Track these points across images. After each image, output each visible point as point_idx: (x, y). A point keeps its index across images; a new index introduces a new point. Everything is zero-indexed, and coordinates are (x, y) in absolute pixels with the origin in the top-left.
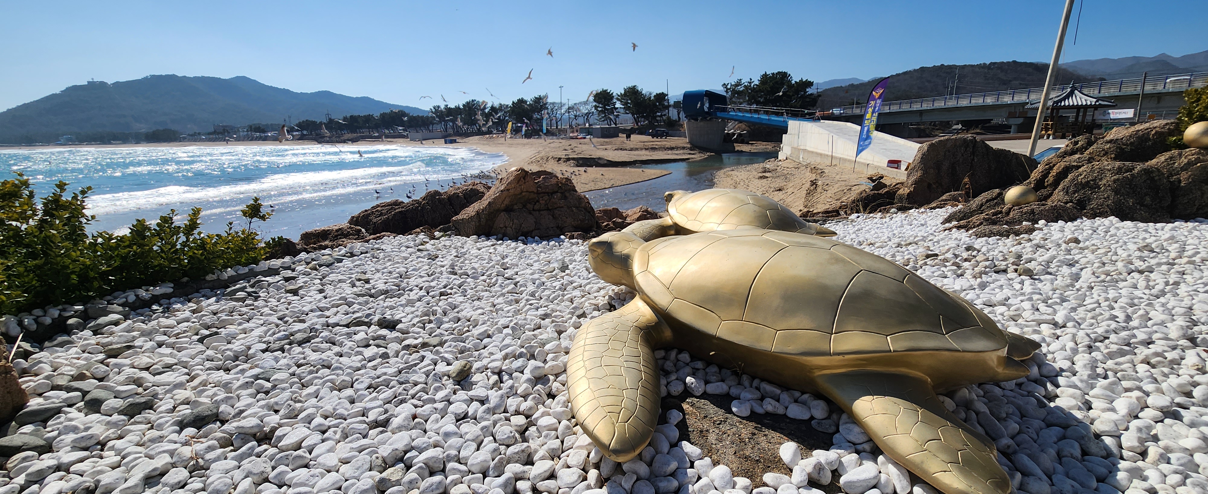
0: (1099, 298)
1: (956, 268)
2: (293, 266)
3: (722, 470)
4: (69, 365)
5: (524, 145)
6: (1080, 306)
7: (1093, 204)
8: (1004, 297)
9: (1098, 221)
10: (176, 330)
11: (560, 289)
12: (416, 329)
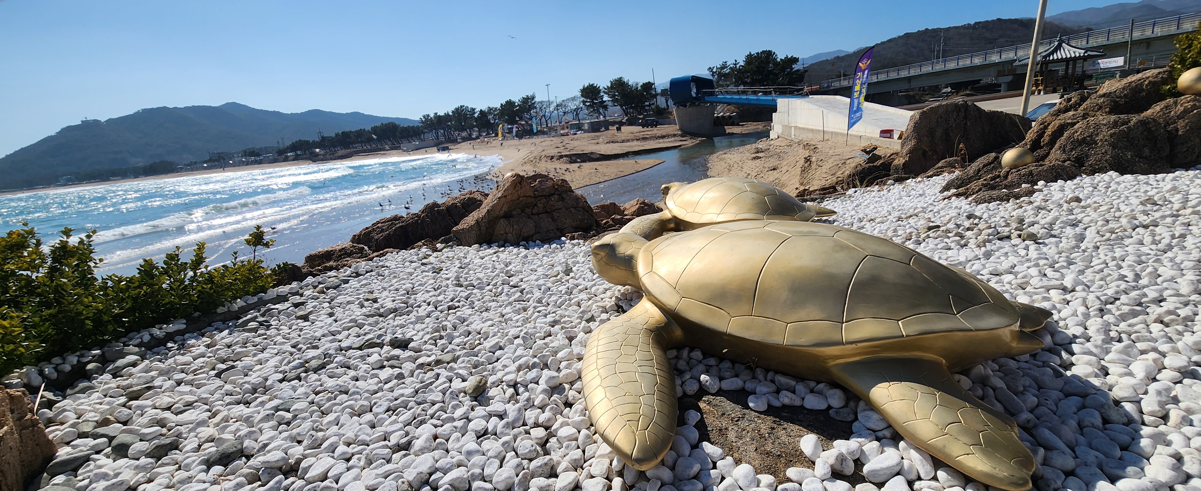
0: (1106, 258)
1: (959, 238)
2: (301, 291)
3: (745, 469)
4: (93, 411)
5: (516, 146)
6: (1088, 267)
7: (1092, 160)
8: (1010, 265)
9: (1098, 177)
10: (193, 367)
11: (566, 293)
12: (428, 346)
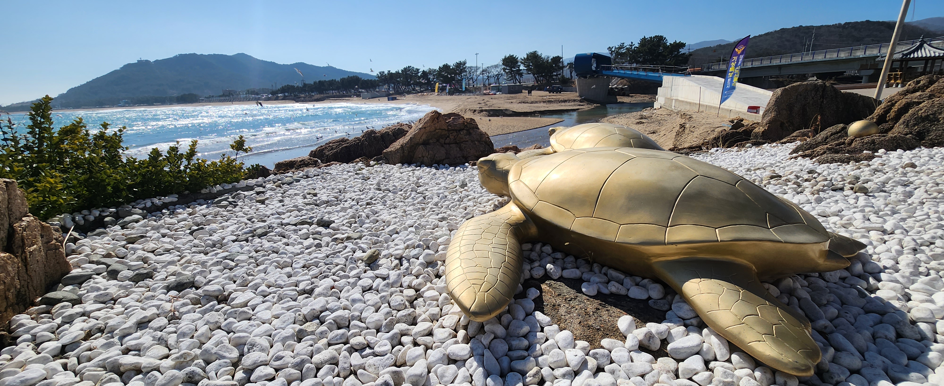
0: (929, 211)
1: (796, 186)
2: (264, 184)
3: (566, 334)
5: (448, 100)
6: (910, 217)
7: (932, 135)
8: (838, 209)
10: (176, 226)
11: (458, 201)
12: (345, 228)
